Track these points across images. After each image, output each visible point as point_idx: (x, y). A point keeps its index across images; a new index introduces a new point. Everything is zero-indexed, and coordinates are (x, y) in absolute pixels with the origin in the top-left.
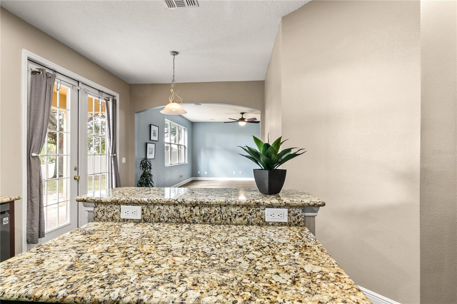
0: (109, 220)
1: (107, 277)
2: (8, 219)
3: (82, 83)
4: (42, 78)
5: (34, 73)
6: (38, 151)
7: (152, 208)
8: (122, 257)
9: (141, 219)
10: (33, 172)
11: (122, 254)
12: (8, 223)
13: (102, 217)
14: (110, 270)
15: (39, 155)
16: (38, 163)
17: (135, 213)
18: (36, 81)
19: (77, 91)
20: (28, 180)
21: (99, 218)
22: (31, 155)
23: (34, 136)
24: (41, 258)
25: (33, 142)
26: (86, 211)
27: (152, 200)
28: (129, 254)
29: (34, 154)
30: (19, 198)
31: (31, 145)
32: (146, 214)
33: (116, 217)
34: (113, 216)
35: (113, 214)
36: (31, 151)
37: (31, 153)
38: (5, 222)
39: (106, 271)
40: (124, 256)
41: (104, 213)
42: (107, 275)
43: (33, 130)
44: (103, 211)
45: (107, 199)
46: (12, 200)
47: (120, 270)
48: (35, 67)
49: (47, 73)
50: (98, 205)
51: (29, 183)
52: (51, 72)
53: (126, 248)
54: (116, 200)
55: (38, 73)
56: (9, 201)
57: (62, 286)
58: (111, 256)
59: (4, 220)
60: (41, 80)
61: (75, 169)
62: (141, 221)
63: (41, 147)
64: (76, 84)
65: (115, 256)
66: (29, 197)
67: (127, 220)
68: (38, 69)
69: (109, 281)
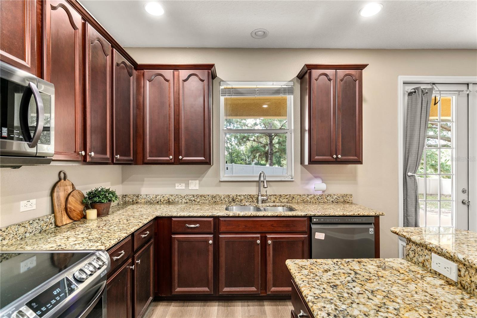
0: (420, 264)
1: (341, 311)
2: (373, 230)
3: (473, 84)
4: (418, 97)
5: (410, 94)
6: (414, 170)
7: (474, 273)
8: (376, 305)
9: (456, 281)
10: (409, 191)
11: (379, 303)
12: (373, 233)
13: (413, 257)
14: (350, 308)
15: (415, 175)
16: (414, 182)
17: (449, 270)
18: (412, 101)
19: (467, 95)
20: (404, 197)
21: (411, 257)
22: (407, 174)
23: (410, 155)
24: (331, 268)
25: (409, 161)
26: (402, 245)
27: (470, 261)
28: (384, 307)
29: (409, 174)
30: (383, 214)
31: (407, 164)
32: (465, 278)
33: (427, 264)
34: (424, 262)
35: (424, 259)
36: (407, 171)
37: (407, 172)
38: (371, 232)
39: (347, 306)
40: (378, 305)
41: (415, 254)
42: (344, 309)
43: (409, 150)
44: (414, 251)
45: (416, 240)
46: (376, 214)
47: (356, 314)
48: (410, 88)
49: (423, 89)
50: (409, 242)
51: (405, 201)
52: (429, 87)
53: (391, 300)
54: (425, 244)
55: (414, 93)
56: (375, 215)
57: (315, 294)
58: (369, 298)
59: (370, 230)
60: (416, 99)
61: (464, 192)
62: (457, 284)
63: (417, 166)
64: (464, 88)
65: (372, 300)
66: (405, 214)
67: (440, 274)
68: (413, 89)
69: (338, 314)
